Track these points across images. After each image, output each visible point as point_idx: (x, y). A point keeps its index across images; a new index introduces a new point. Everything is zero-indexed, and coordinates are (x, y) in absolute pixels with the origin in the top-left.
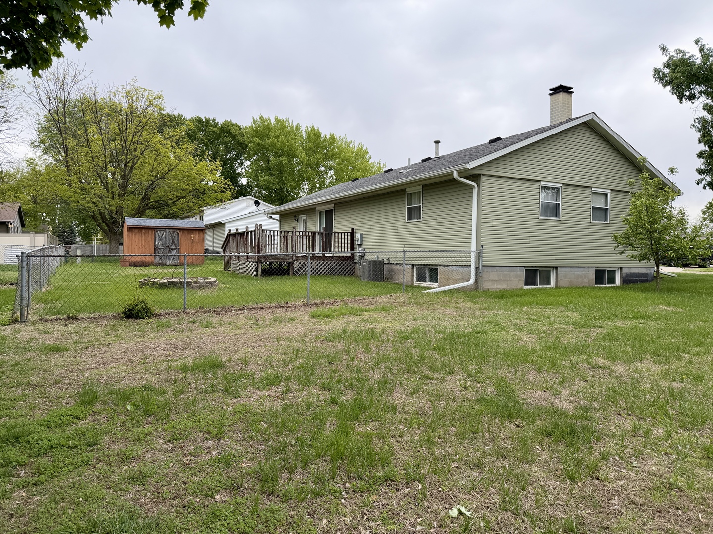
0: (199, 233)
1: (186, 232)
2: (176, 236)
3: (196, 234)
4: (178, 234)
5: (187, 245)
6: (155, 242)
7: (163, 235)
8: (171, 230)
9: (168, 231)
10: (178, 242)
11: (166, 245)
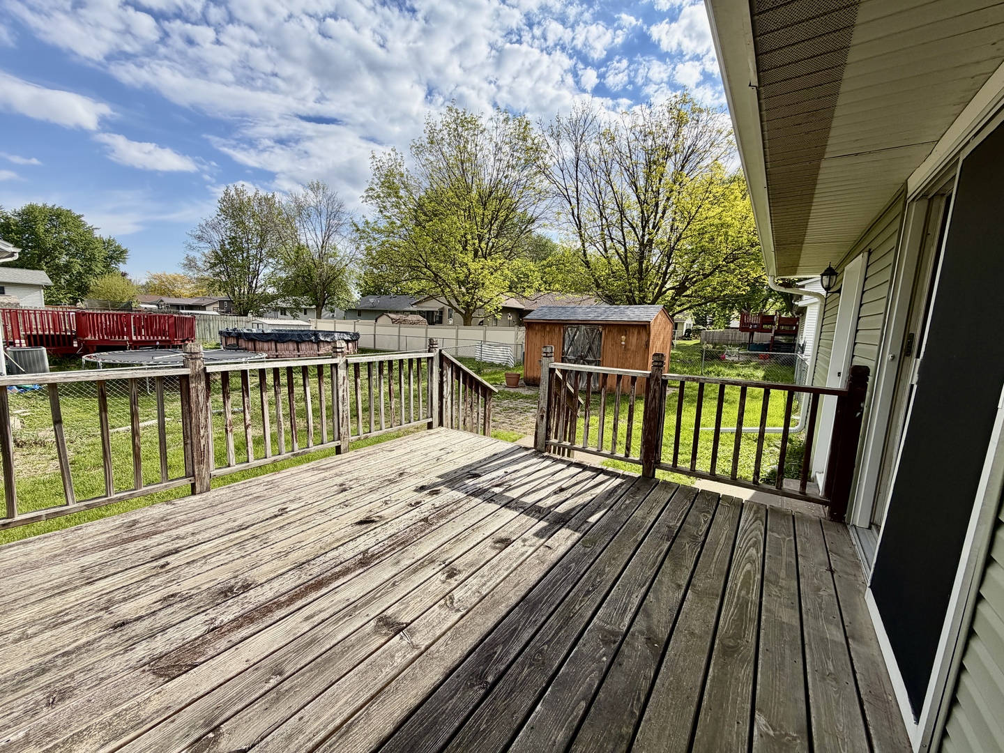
0: (639, 333)
1: (615, 330)
2: (598, 336)
3: (633, 333)
4: (601, 334)
5: (616, 354)
6: (563, 348)
7: (575, 335)
8: (588, 327)
9: (583, 327)
10: (599, 350)
11: (579, 354)
